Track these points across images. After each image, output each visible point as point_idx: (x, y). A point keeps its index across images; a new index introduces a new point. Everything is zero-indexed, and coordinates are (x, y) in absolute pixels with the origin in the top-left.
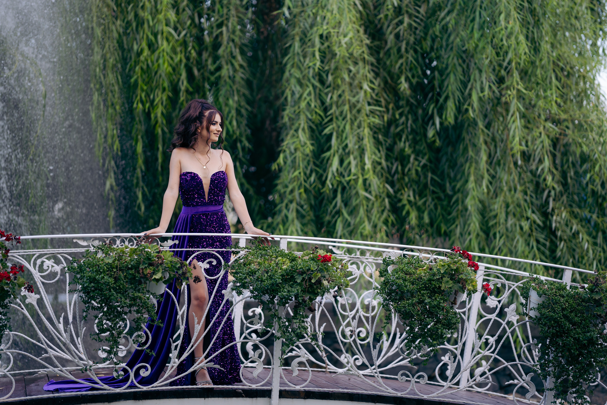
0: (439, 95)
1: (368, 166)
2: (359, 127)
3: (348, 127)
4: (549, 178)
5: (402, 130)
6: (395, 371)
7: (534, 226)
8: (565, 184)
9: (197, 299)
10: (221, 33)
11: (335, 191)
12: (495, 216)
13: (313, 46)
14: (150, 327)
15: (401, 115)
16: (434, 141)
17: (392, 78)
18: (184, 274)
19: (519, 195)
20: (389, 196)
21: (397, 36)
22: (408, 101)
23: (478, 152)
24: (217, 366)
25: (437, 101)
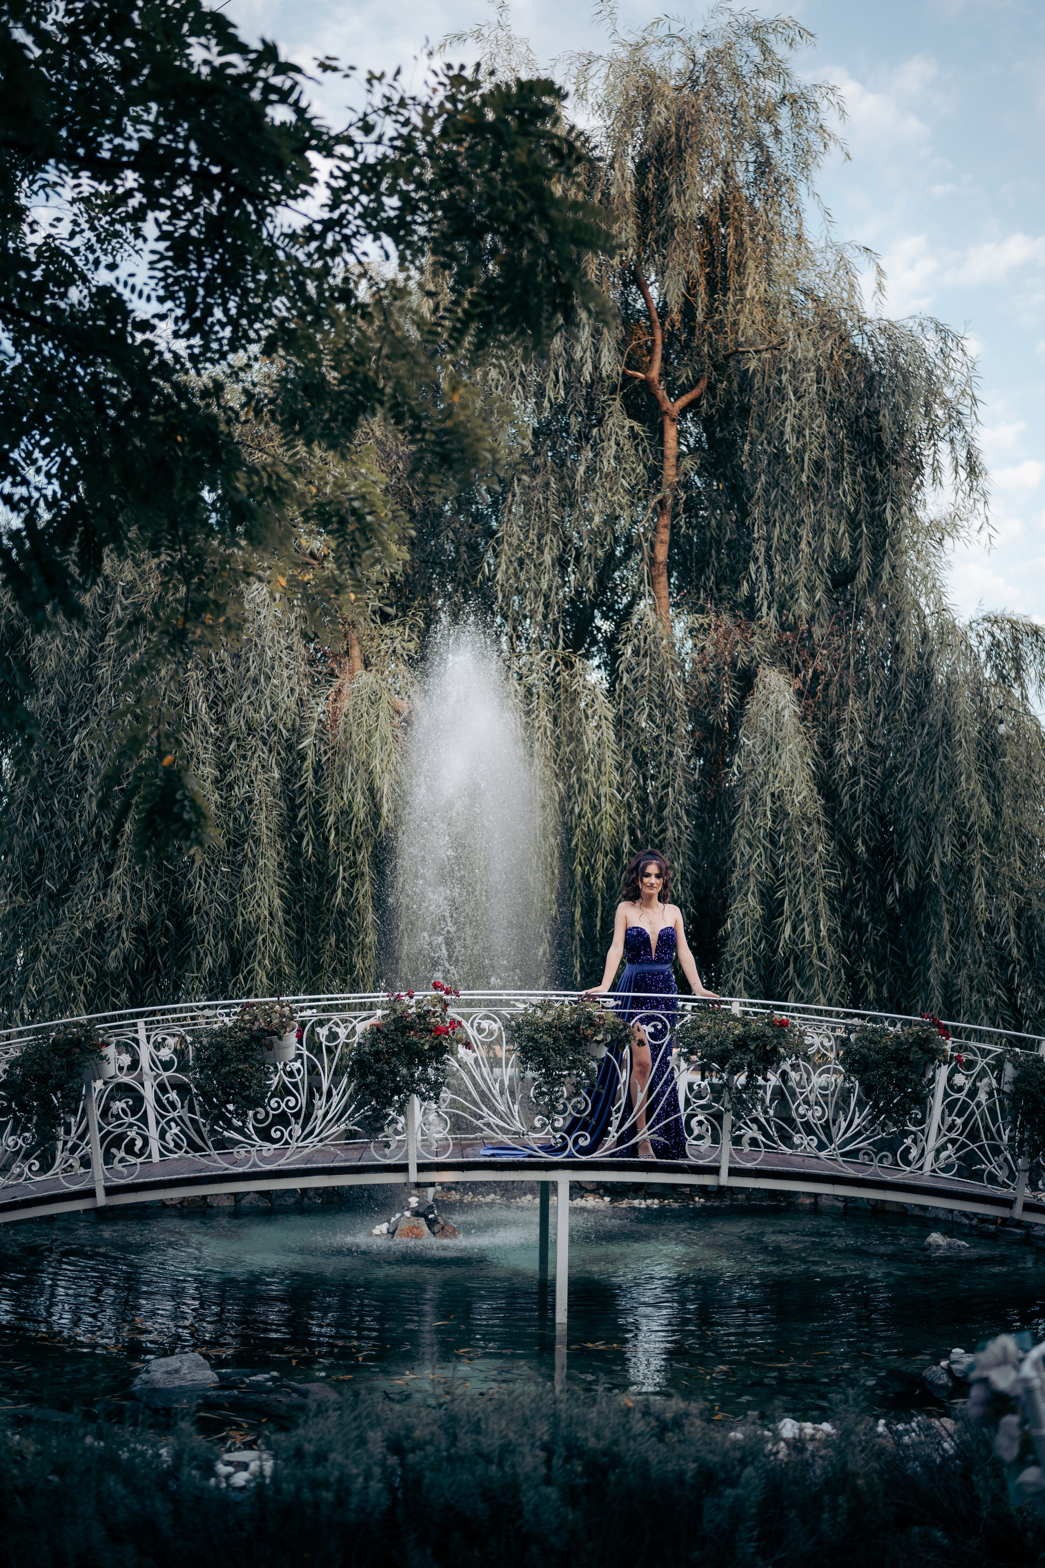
0: (899, 859)
1: (824, 933)
2: (813, 891)
3: (801, 891)
4: (1015, 951)
5: (859, 896)
6: (854, 1153)
7: (1000, 1003)
8: (1030, 959)
9: (640, 1064)
10: (667, 794)
11: (787, 961)
12: (959, 991)
13: (765, 805)
14: (589, 1093)
15: (858, 880)
16: (894, 909)
17: (848, 841)
18: (627, 1036)
19: (984, 969)
20: (844, 965)
21: (853, 797)
22: (865, 866)
23: (940, 920)
24: (661, 1139)
25: (897, 865)
